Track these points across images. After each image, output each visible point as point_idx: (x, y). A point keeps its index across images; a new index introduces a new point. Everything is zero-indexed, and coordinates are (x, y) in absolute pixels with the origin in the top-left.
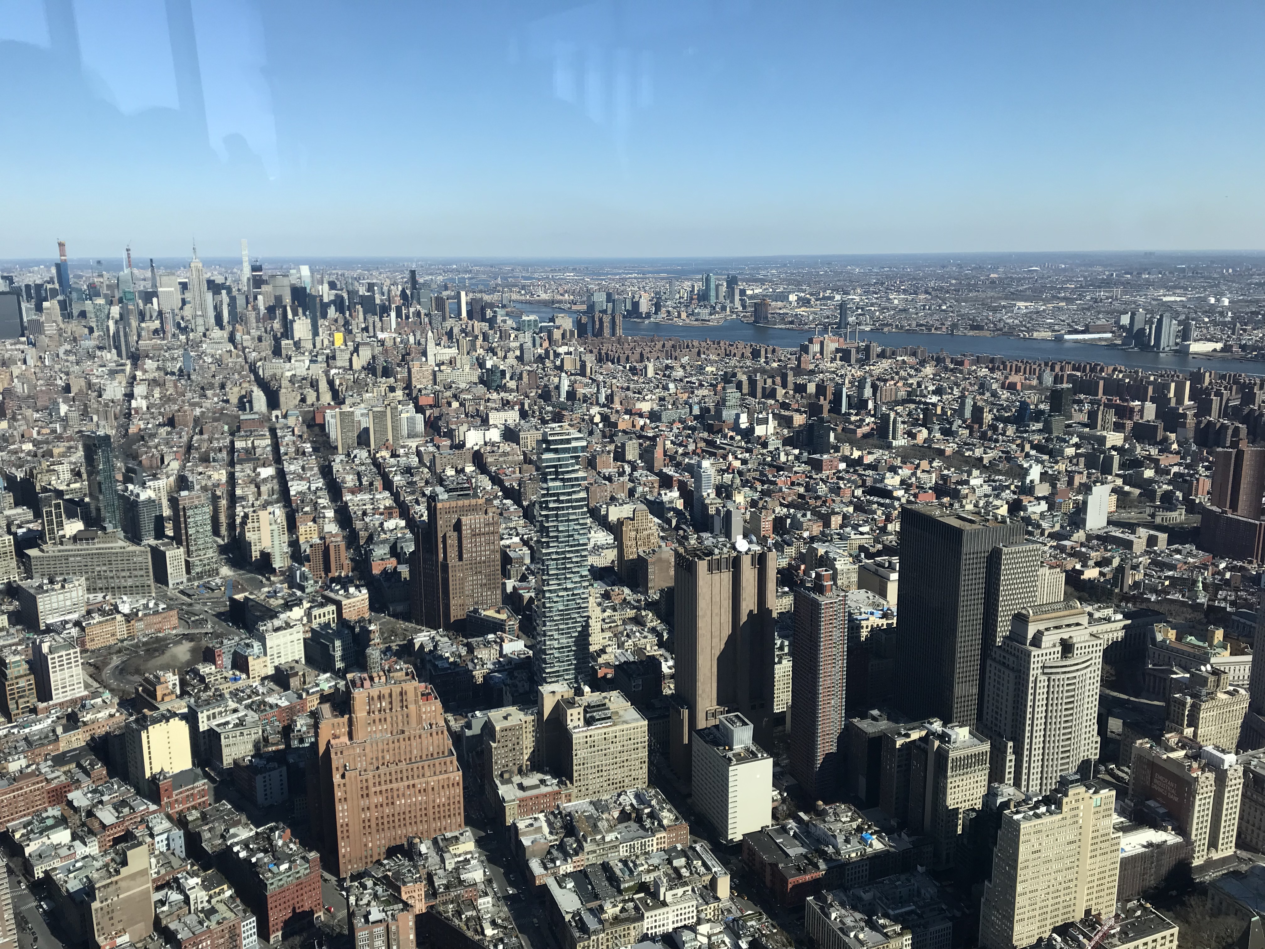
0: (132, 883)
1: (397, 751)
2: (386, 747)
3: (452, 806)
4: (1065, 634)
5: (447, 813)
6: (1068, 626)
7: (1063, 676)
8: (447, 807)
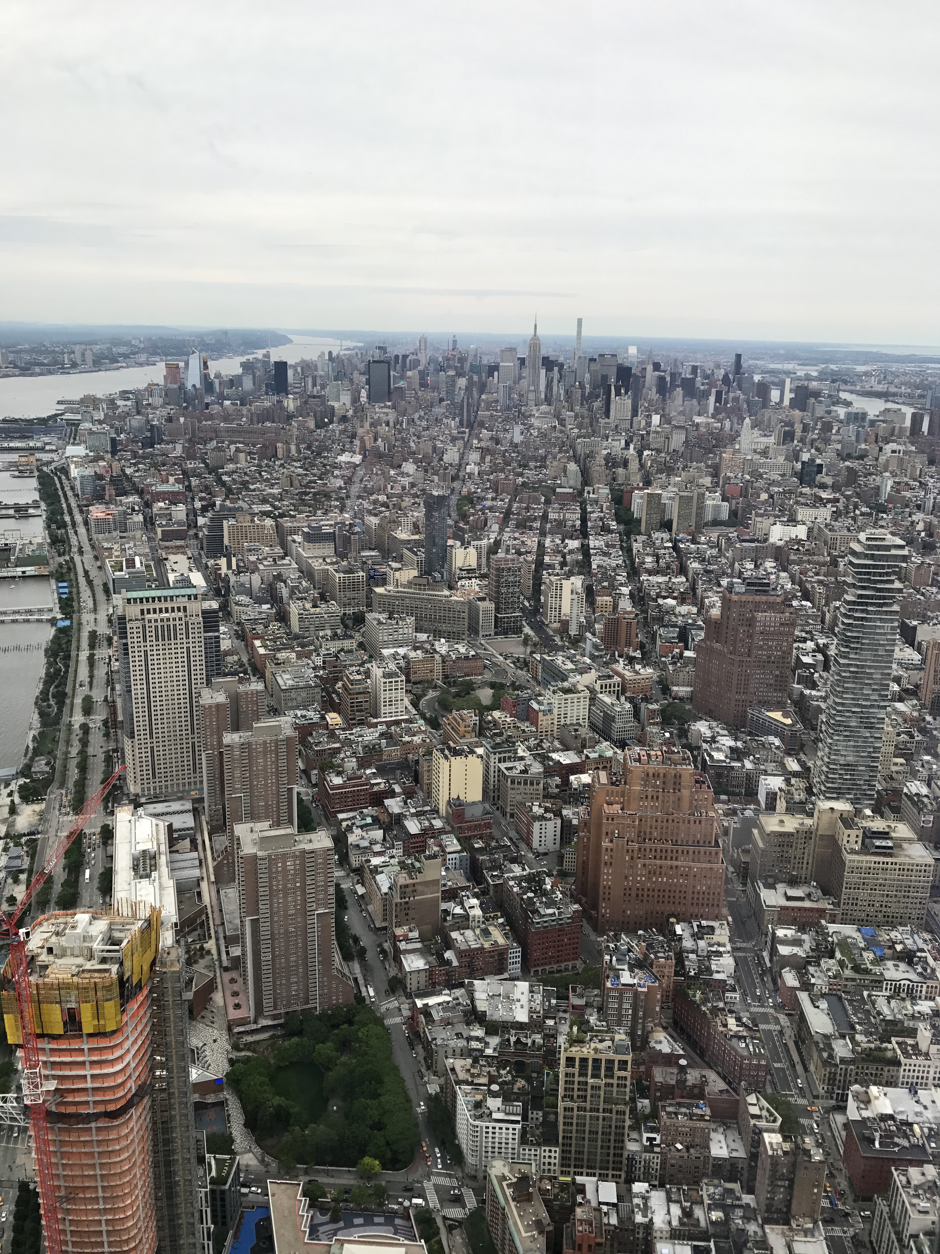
0: (426, 889)
1: (664, 830)
2: (654, 823)
3: (711, 896)
5: (706, 902)
8: (706, 896)
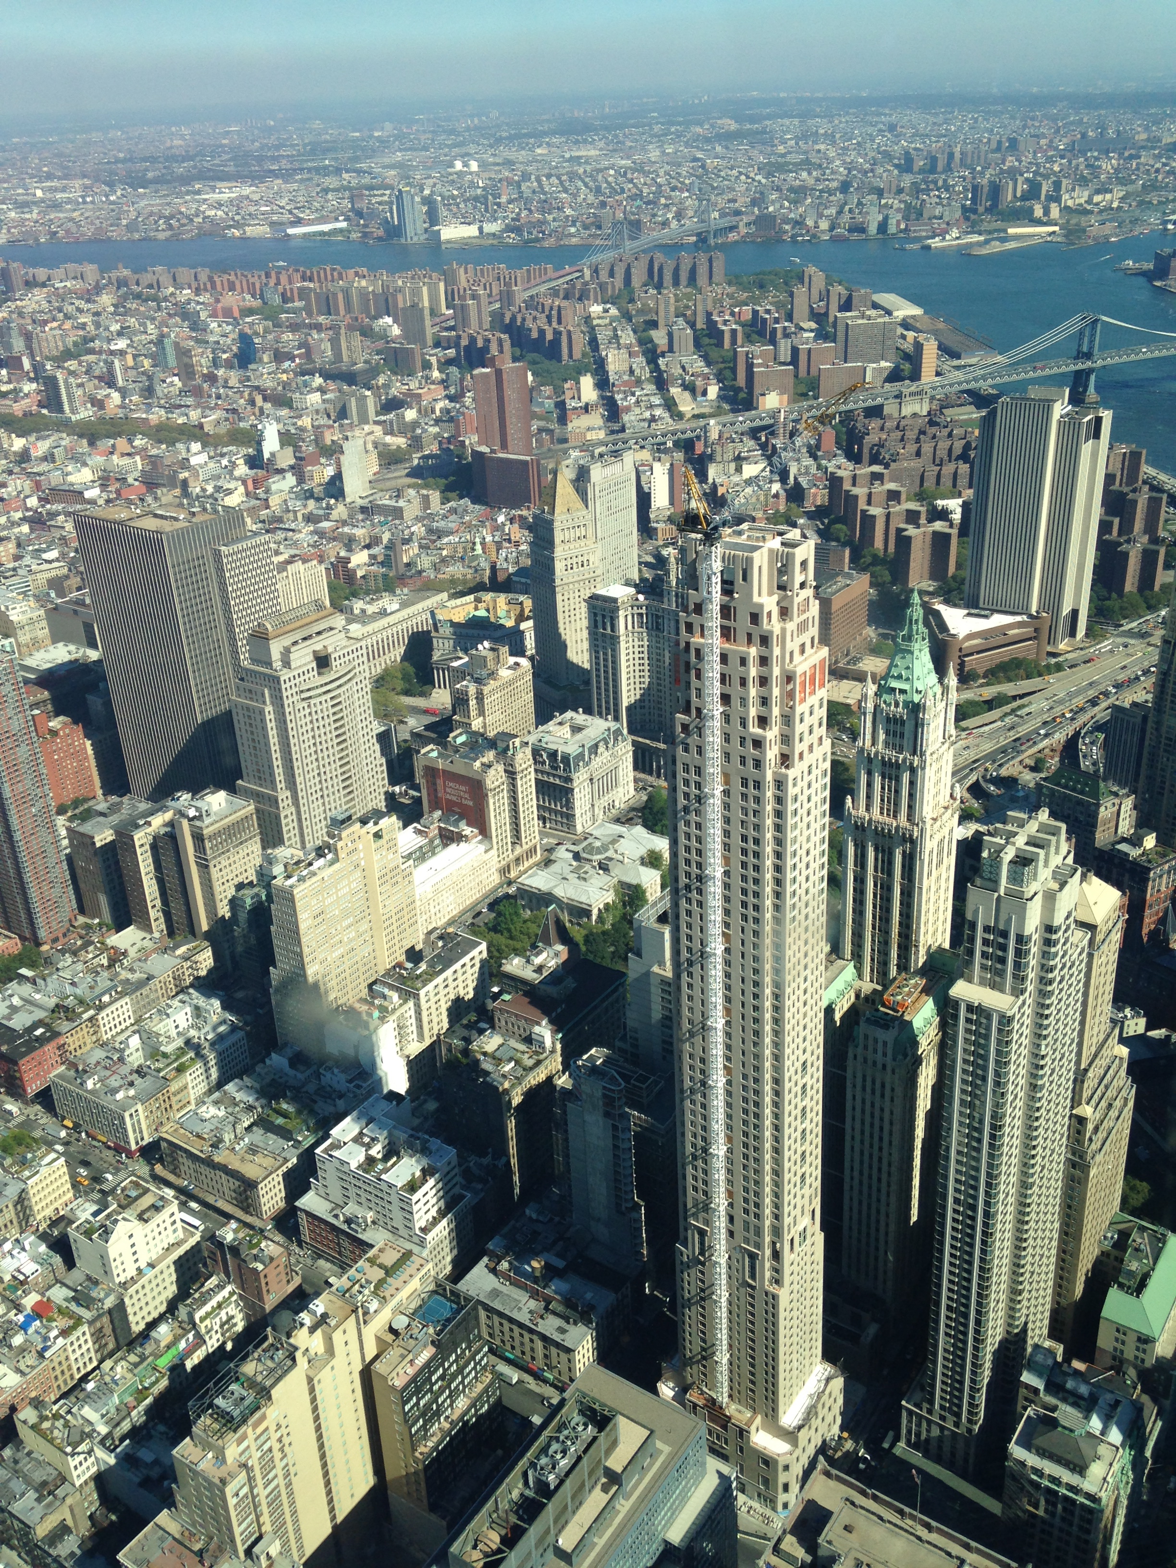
4: (317, 645)
6: (319, 633)
7: (323, 698)
